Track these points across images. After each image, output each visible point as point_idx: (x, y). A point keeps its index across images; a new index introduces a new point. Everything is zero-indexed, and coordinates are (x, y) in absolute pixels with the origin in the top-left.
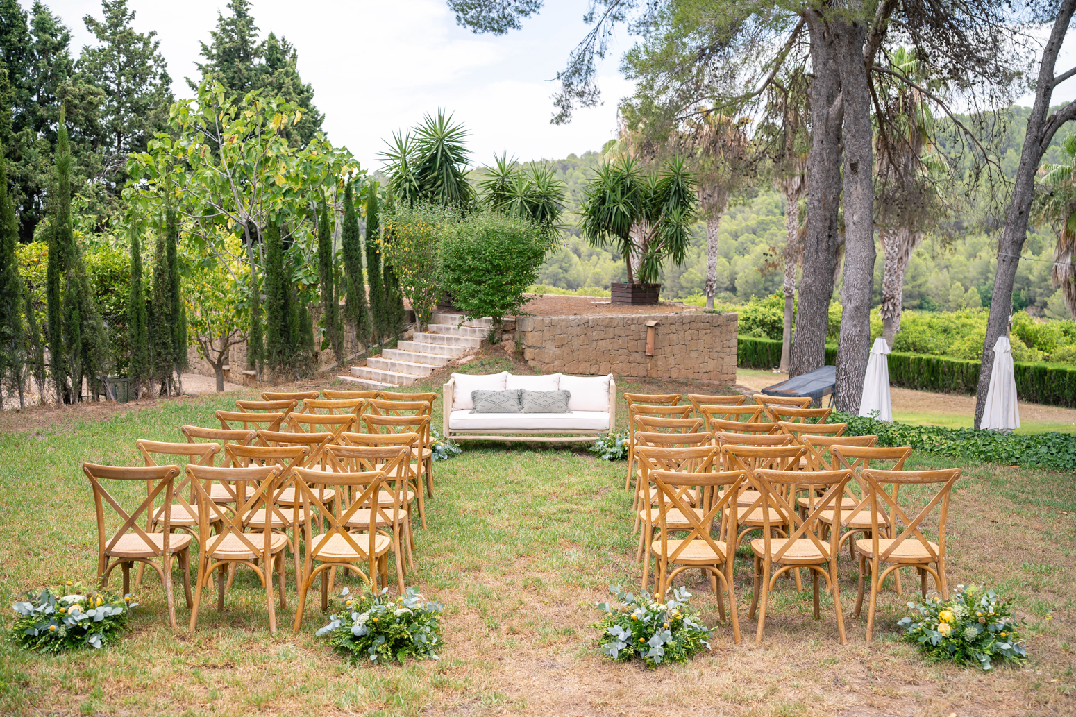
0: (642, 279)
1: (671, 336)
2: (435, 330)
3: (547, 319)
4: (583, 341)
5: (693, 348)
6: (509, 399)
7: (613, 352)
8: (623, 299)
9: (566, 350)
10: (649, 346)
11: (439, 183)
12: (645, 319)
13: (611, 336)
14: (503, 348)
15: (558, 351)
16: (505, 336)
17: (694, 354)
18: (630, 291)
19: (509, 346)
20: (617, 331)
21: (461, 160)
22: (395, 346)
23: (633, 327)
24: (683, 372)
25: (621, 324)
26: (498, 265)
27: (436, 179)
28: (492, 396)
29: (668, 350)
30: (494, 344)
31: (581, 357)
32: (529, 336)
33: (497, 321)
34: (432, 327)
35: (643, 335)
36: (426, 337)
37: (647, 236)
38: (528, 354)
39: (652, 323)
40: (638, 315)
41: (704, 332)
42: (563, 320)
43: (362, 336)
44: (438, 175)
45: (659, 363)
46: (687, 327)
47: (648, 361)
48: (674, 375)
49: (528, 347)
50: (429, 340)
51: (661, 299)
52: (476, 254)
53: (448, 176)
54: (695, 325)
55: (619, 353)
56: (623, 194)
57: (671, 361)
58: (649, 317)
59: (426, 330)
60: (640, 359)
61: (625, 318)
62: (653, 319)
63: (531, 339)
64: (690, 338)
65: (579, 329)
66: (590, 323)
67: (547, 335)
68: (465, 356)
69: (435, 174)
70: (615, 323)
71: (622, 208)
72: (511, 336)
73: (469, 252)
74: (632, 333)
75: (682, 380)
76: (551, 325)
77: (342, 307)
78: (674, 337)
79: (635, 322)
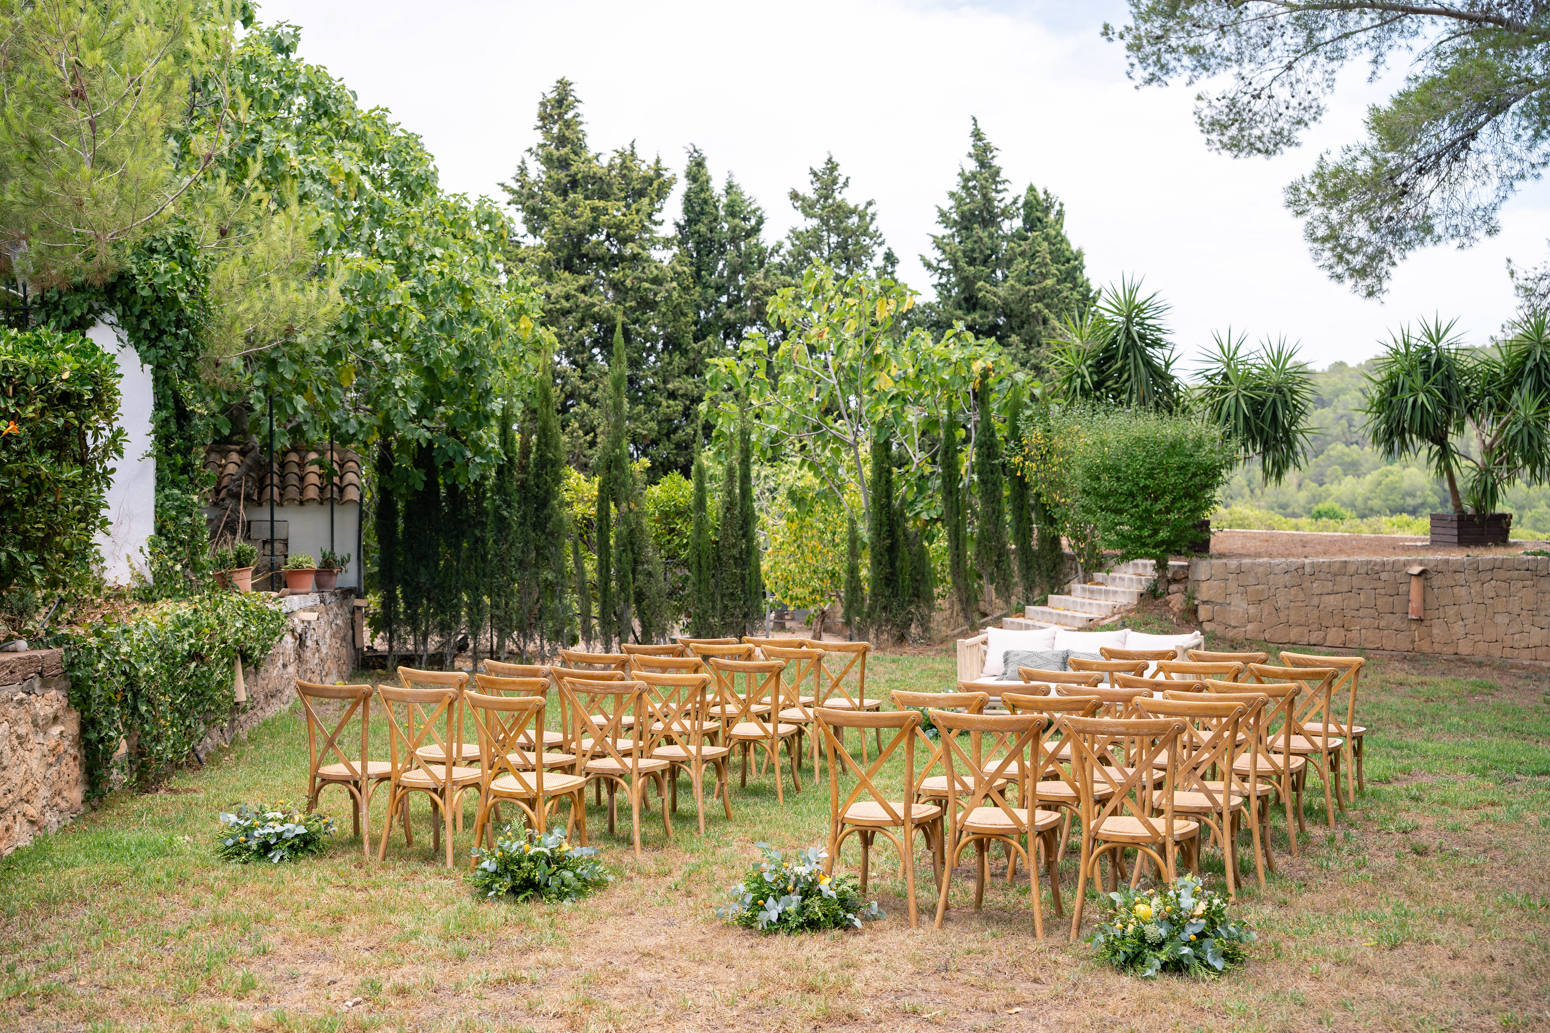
0: (1478, 508)
1: (1456, 590)
2: (1100, 580)
3: (1233, 563)
4: (1296, 595)
5: (1500, 608)
6: (1048, 662)
7: (1349, 613)
8: (1446, 538)
9: (1266, 608)
10: (1415, 603)
11: (1125, 376)
12: (1406, 564)
13: (1345, 588)
14: (1167, 603)
15: (1252, 610)
16: (1173, 588)
17: (1501, 619)
18: (1455, 525)
19: (1177, 600)
20: (1356, 582)
21: (1157, 343)
22: (1044, 603)
23: (1384, 576)
24: (1482, 646)
25: (1364, 570)
26: (1146, 487)
27: (1121, 371)
28: (1026, 658)
29: (1451, 611)
30: (1156, 597)
31: (1292, 619)
32: (1204, 586)
33: (1162, 566)
34: (1098, 576)
35: (1403, 589)
36: (1084, 590)
37: (1488, 440)
38: (1203, 614)
39: (1416, 570)
40: (1393, 558)
41: (1521, 584)
42: (1260, 565)
44: (1123, 366)
45: (1435, 631)
46: (1488, 575)
47: (1414, 627)
48: (1464, 648)
49: (1204, 602)
50: (1087, 595)
53: (1136, 367)
54: (1502, 574)
55: (1361, 613)
56: (1426, 377)
57: (1458, 628)
58: (1415, 561)
59: (1091, 580)
60: (1397, 624)
61: (1368, 562)
62: (1421, 563)
63: (1205, 592)
64: (1492, 594)
65: (1287, 577)
66: (1308, 570)
67: (1233, 586)
68: (1114, 614)
69: (1119, 364)
70: (1351, 569)
71: (1422, 397)
72: (1182, 587)
73: (1107, 469)
74: (1382, 585)
75: (1477, 658)
76: (1240, 571)
77: (1014, 552)
78: (1462, 592)
79: (1388, 568)
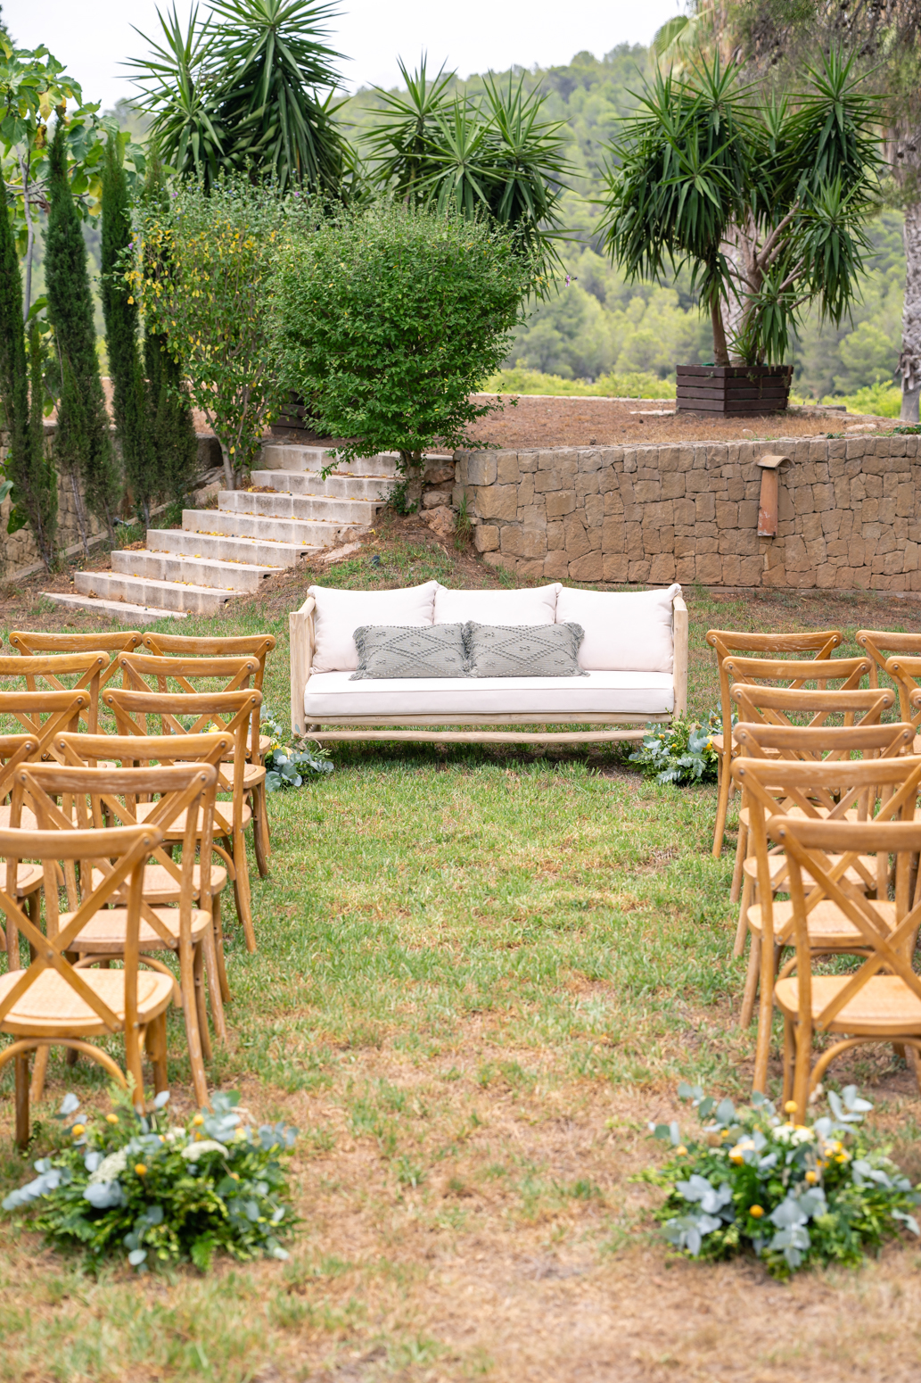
0: (750, 355)
1: (817, 489)
2: (268, 483)
3: (527, 456)
4: (612, 506)
5: (871, 516)
6: (440, 644)
7: (682, 530)
8: (704, 404)
9: (572, 527)
10: (767, 514)
12: (756, 451)
13: (677, 492)
14: (425, 524)
15: (553, 530)
16: (431, 497)
17: (871, 532)
18: (721, 383)
19: (441, 519)
20: (691, 481)
21: (317, 75)
22: (177, 522)
23: (727, 471)
24: (847, 573)
25: (700, 464)
26: (412, 330)
27: (262, 123)
28: (401, 638)
29: (810, 521)
30: (404, 514)
31: (607, 542)
32: (486, 495)
33: (411, 460)
34: (262, 476)
35: (751, 489)
36: (248, 501)
37: (761, 252)
38: (484, 538)
39: (772, 460)
40: (740, 442)
41: (896, 477)
42: (565, 458)
43: (100, 498)
44: (268, 115)
45: (790, 553)
46: (857, 466)
47: (763, 548)
48: (825, 580)
49: (485, 521)
50: (255, 508)
51: (795, 401)
52: (362, 305)
53: (290, 115)
54: (874, 465)
55: (696, 531)
56: (704, 153)
57: (818, 548)
58: (766, 446)
59: (247, 484)
60: (744, 545)
61: (708, 450)
62: (775, 450)
63: (490, 502)
64: (861, 495)
65: (601, 476)
66: (628, 464)
67: (527, 492)
68: (340, 545)
69: (260, 112)
70: (685, 462)
71: (702, 185)
72: (444, 496)
73: (345, 301)
74: (724, 484)
75: (844, 592)
76: (537, 469)
77: (51, 431)
78: (824, 492)
79: (732, 458)
